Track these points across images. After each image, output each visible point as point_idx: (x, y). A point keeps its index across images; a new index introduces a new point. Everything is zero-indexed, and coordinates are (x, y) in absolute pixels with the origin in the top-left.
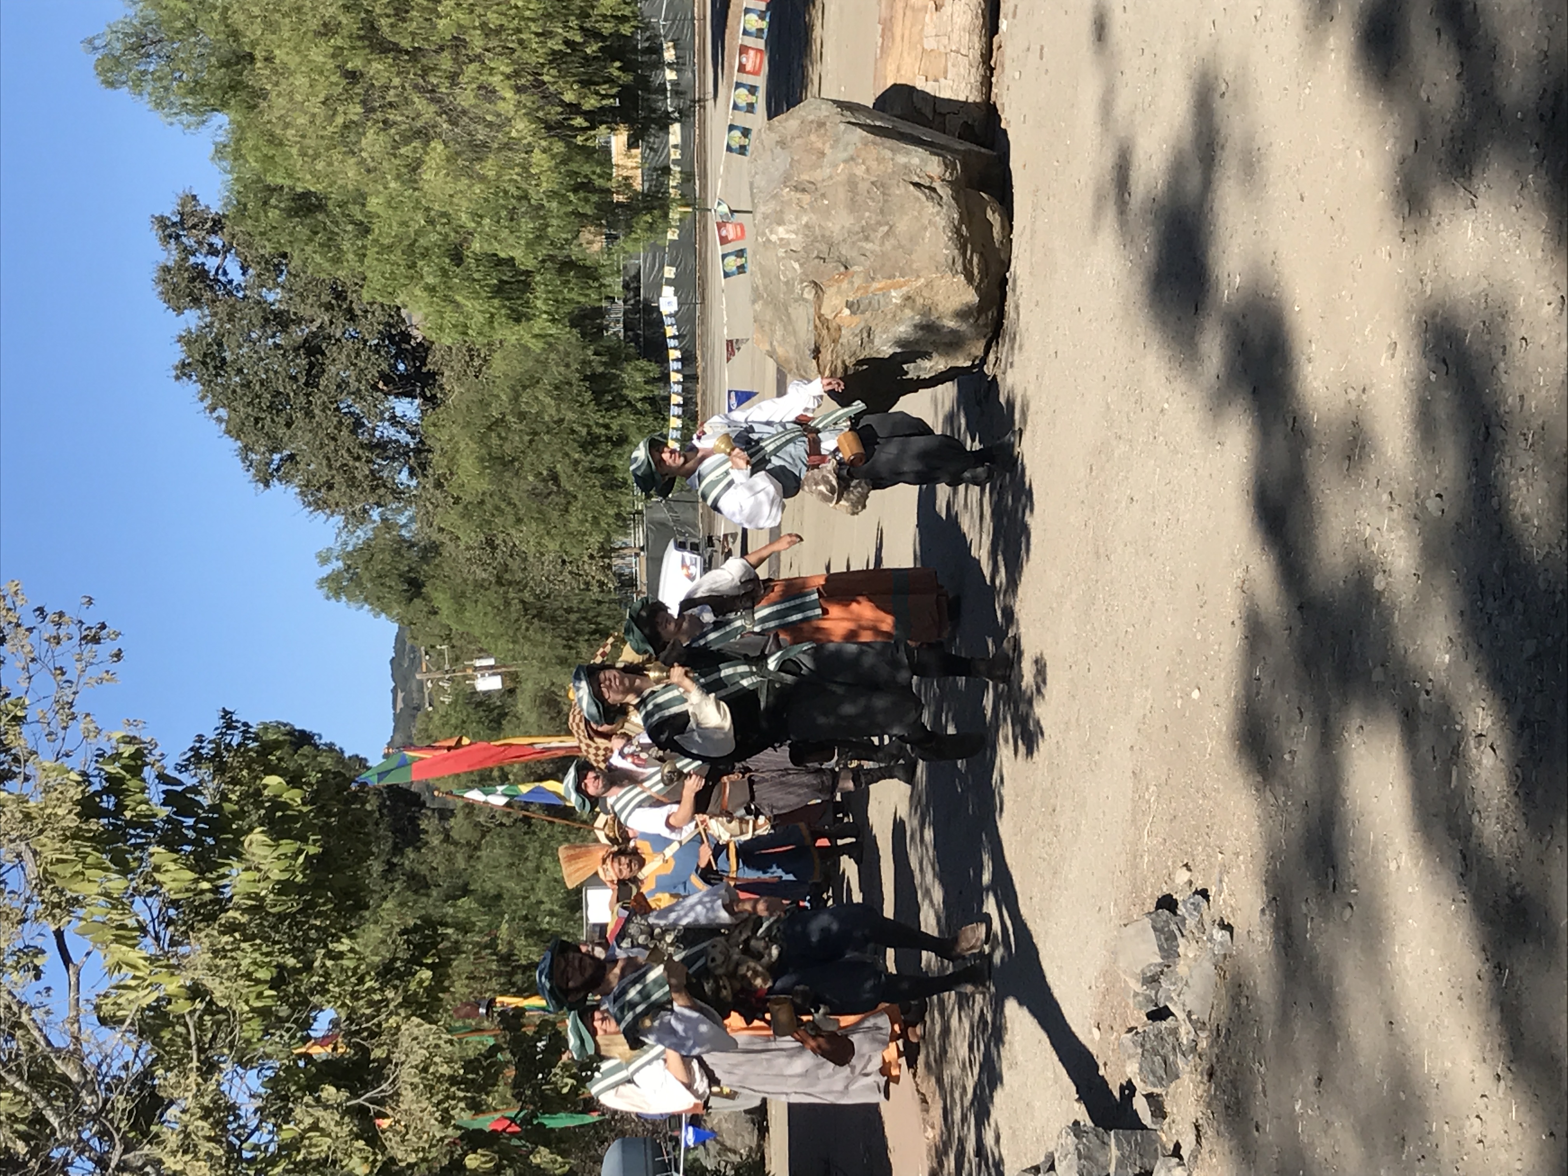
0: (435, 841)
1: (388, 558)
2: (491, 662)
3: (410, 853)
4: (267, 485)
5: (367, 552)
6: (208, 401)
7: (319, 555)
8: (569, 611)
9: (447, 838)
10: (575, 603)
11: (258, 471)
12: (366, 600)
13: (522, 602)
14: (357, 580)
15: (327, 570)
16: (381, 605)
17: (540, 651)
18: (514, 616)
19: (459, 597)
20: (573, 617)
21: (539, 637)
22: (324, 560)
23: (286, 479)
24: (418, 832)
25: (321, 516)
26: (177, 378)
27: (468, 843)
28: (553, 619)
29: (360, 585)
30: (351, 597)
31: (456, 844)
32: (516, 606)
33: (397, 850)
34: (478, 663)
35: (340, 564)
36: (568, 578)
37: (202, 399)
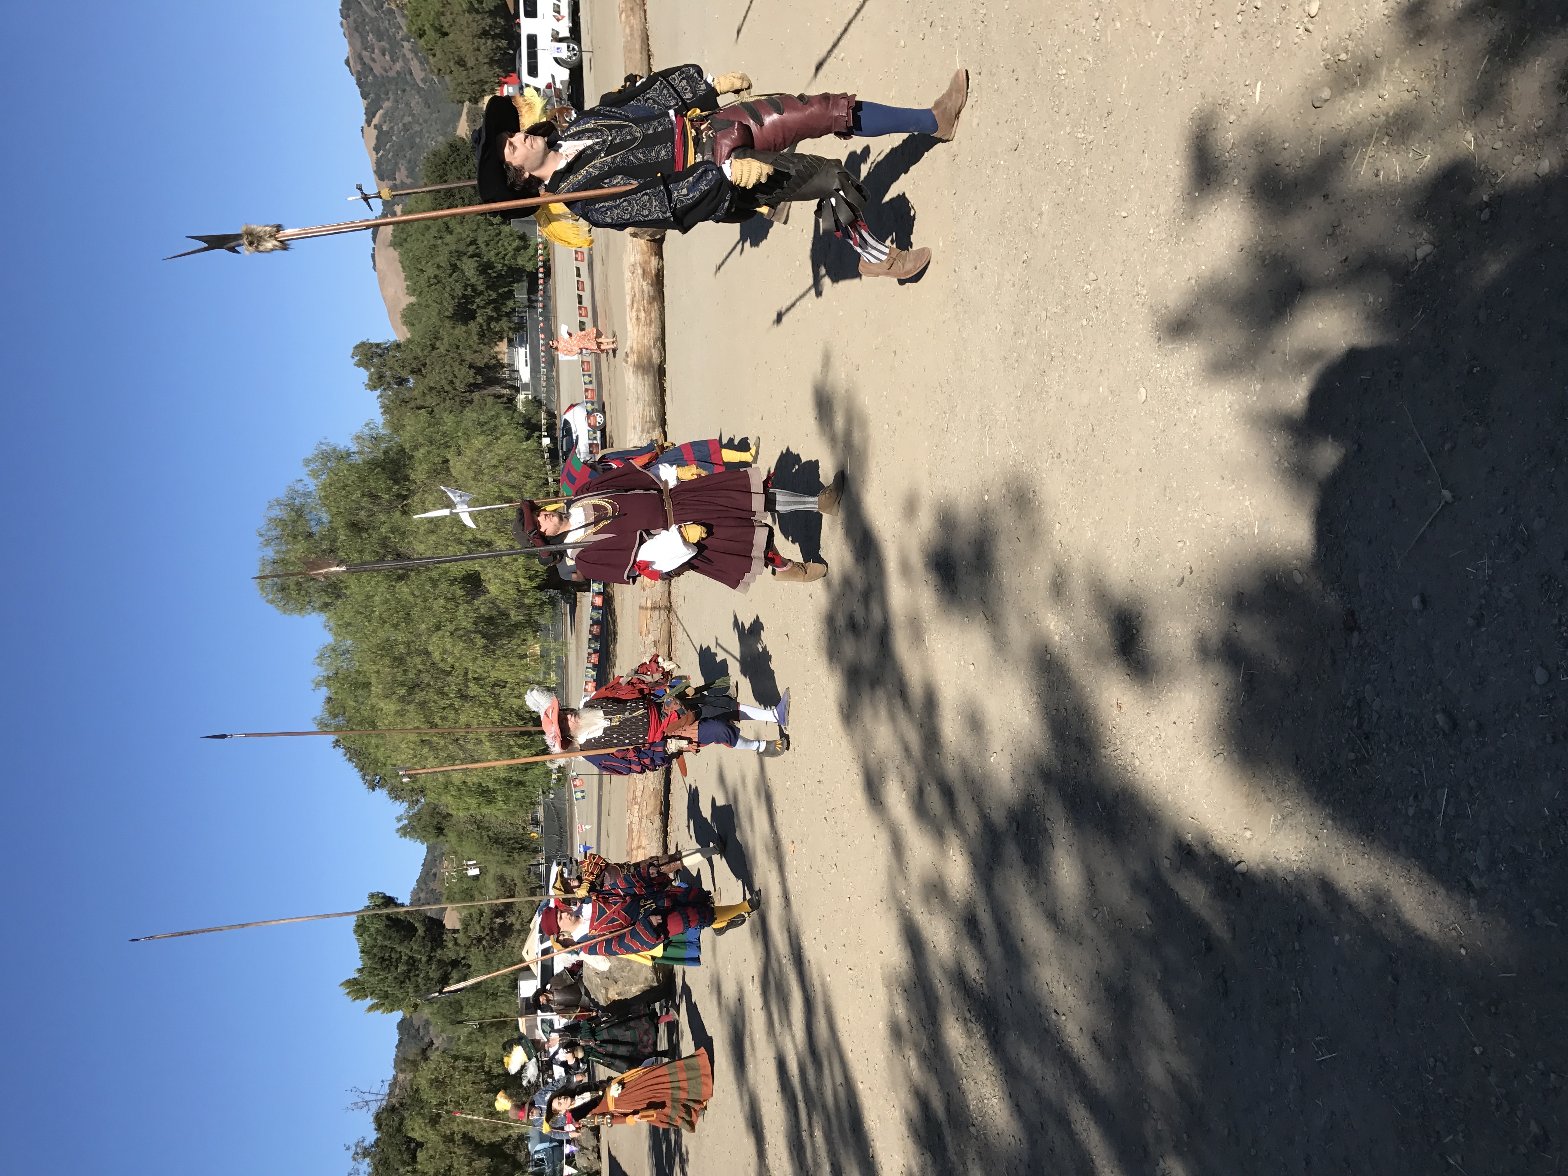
0: (450, 945)
1: (428, 819)
2: (474, 862)
3: (439, 952)
4: (373, 790)
5: (418, 816)
6: (348, 756)
7: (397, 818)
8: (510, 839)
9: (456, 944)
10: (512, 836)
11: (370, 784)
12: (418, 838)
13: (488, 836)
14: (413, 828)
15: (401, 824)
16: (423, 838)
17: (496, 858)
18: (485, 842)
19: (460, 835)
20: (511, 842)
21: (496, 852)
22: (399, 820)
23: (382, 786)
24: (442, 941)
25: (398, 803)
26: (334, 747)
27: (465, 945)
28: (502, 844)
29: (416, 831)
30: (411, 837)
31: (459, 945)
32: (486, 838)
33: (433, 950)
34: (469, 863)
35: (406, 822)
36: (509, 826)
37: (345, 755)
